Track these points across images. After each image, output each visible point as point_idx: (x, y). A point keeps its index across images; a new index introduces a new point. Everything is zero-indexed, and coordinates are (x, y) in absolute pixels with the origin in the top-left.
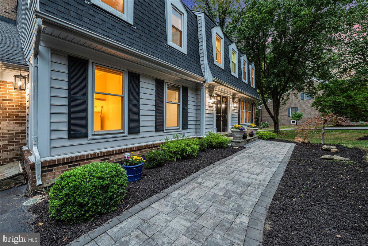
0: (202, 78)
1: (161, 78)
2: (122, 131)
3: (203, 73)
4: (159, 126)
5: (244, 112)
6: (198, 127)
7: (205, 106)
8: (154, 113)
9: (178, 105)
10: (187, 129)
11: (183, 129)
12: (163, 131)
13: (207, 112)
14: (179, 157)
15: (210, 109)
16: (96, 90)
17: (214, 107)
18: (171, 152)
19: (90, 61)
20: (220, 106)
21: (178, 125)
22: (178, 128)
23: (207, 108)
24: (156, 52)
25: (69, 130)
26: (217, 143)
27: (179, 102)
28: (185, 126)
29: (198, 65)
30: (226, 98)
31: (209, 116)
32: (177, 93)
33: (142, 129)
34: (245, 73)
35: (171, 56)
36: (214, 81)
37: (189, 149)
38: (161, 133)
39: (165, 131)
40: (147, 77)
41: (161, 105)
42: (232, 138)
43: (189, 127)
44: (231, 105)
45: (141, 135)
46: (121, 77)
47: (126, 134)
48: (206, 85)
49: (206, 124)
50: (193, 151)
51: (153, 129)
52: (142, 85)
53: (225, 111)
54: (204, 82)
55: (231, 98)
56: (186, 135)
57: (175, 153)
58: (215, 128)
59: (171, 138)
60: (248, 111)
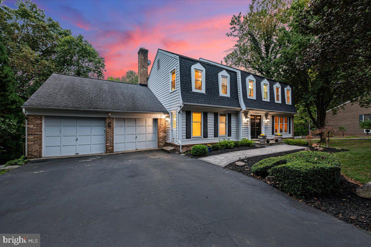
0: (239, 108)
1: (217, 112)
2: (201, 137)
3: (240, 105)
4: (216, 135)
5: (279, 125)
6: (238, 135)
7: (242, 123)
8: (213, 129)
9: (226, 124)
10: (231, 136)
11: (228, 136)
12: (218, 137)
13: (244, 126)
14: (225, 147)
15: (245, 125)
16: (193, 121)
17: (249, 123)
18: (221, 145)
19: (192, 111)
20: (254, 121)
21: (226, 134)
22: (226, 135)
23: (243, 124)
24: (214, 102)
25: (186, 136)
26: (246, 144)
27: (226, 122)
28: (229, 135)
29: (237, 101)
30: (260, 116)
31: (245, 129)
32: (225, 117)
33: (208, 136)
34: (278, 96)
35: (221, 101)
36: (246, 109)
37: (229, 145)
38: (217, 138)
39: (219, 137)
40: (211, 112)
41: (217, 125)
42: (259, 142)
43: (232, 135)
44: (264, 121)
45: (208, 138)
46: (200, 114)
47: (203, 138)
48: (242, 111)
49: (243, 133)
50: (231, 145)
51: (213, 136)
52: (208, 116)
53: (259, 124)
54: (241, 110)
55: (264, 116)
56: (230, 140)
57: (223, 146)
58: (250, 136)
59: (222, 140)
60: (284, 123)
